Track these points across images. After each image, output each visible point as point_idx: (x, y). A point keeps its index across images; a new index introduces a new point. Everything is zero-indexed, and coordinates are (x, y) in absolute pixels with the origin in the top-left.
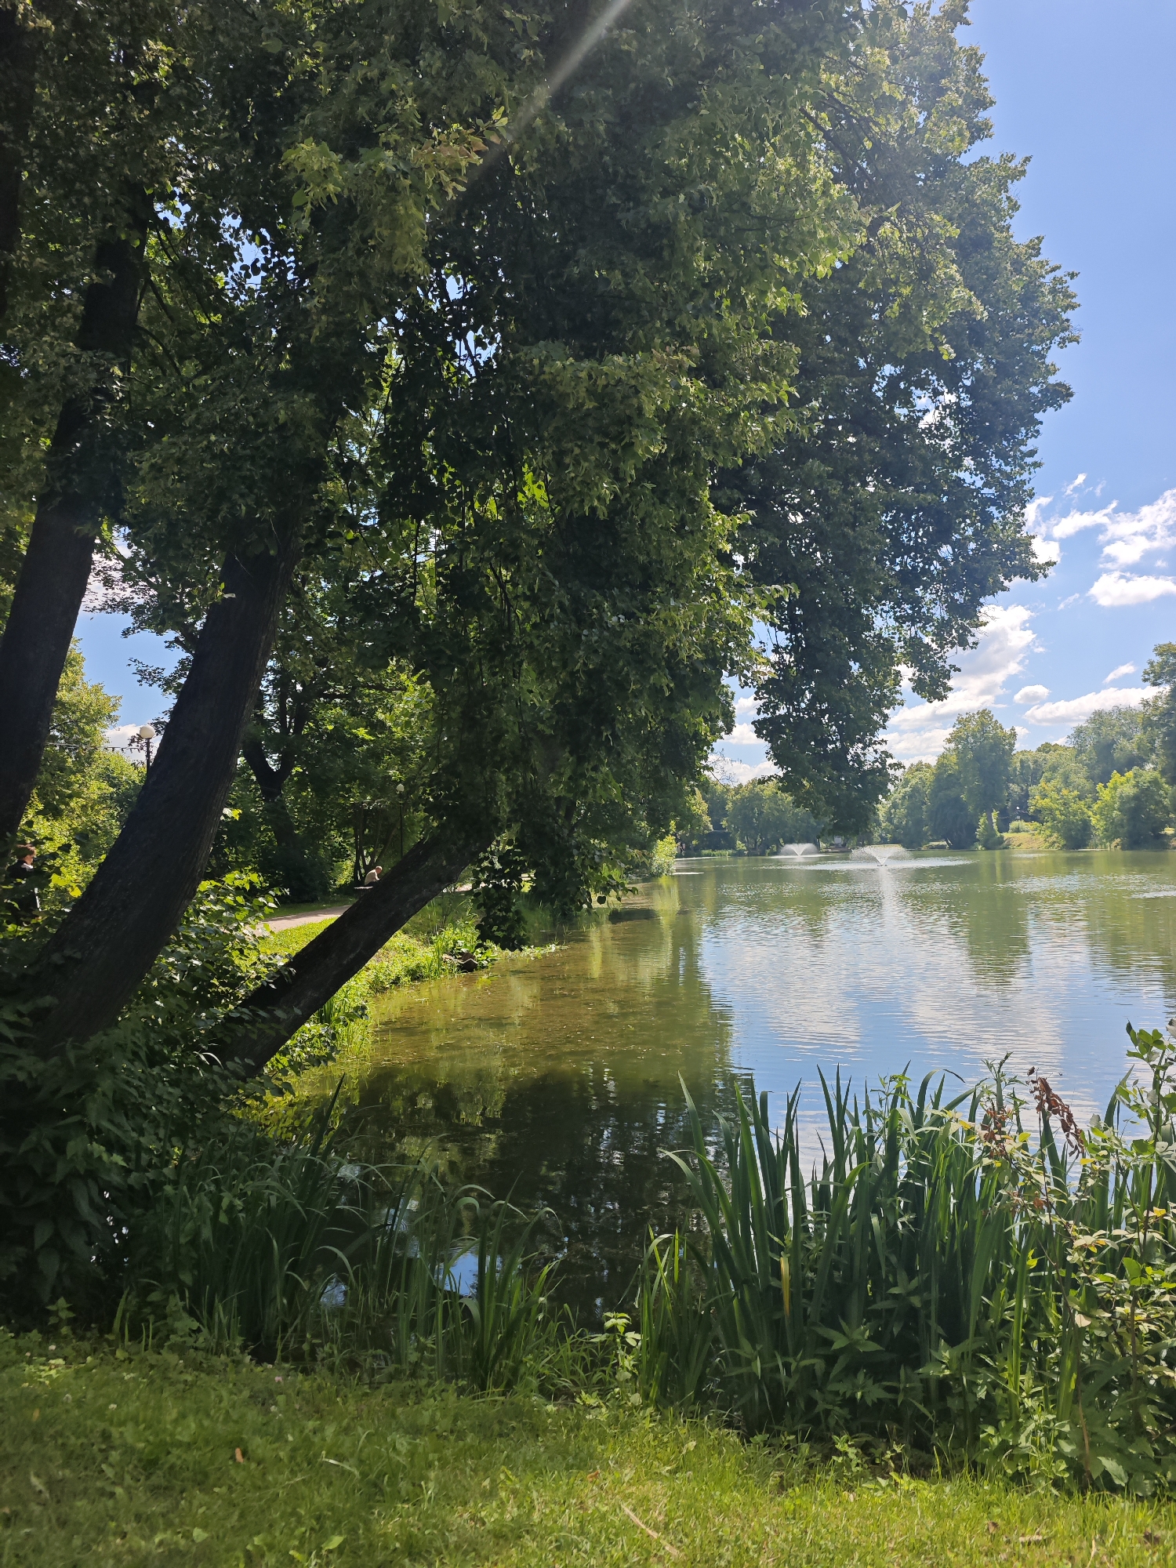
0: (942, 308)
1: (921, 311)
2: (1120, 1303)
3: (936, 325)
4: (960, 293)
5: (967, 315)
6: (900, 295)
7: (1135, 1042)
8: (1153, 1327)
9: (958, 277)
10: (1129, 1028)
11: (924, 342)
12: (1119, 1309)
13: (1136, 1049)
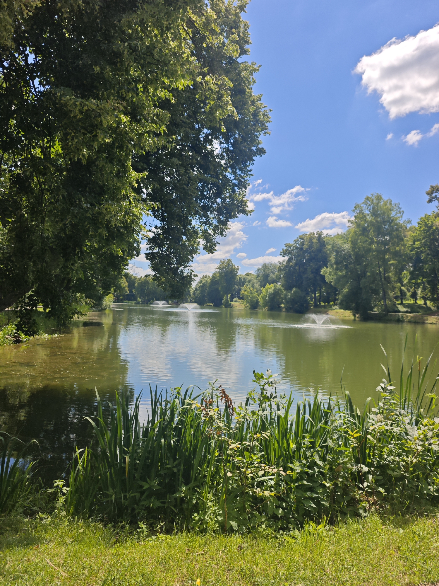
0: (224, 112)
1: (216, 111)
2: (243, 468)
3: (221, 118)
4: (230, 108)
5: (231, 116)
6: (210, 104)
7: (255, 377)
8: (252, 475)
9: (230, 102)
10: (254, 372)
11: (216, 123)
12: (242, 470)
13: (255, 379)
